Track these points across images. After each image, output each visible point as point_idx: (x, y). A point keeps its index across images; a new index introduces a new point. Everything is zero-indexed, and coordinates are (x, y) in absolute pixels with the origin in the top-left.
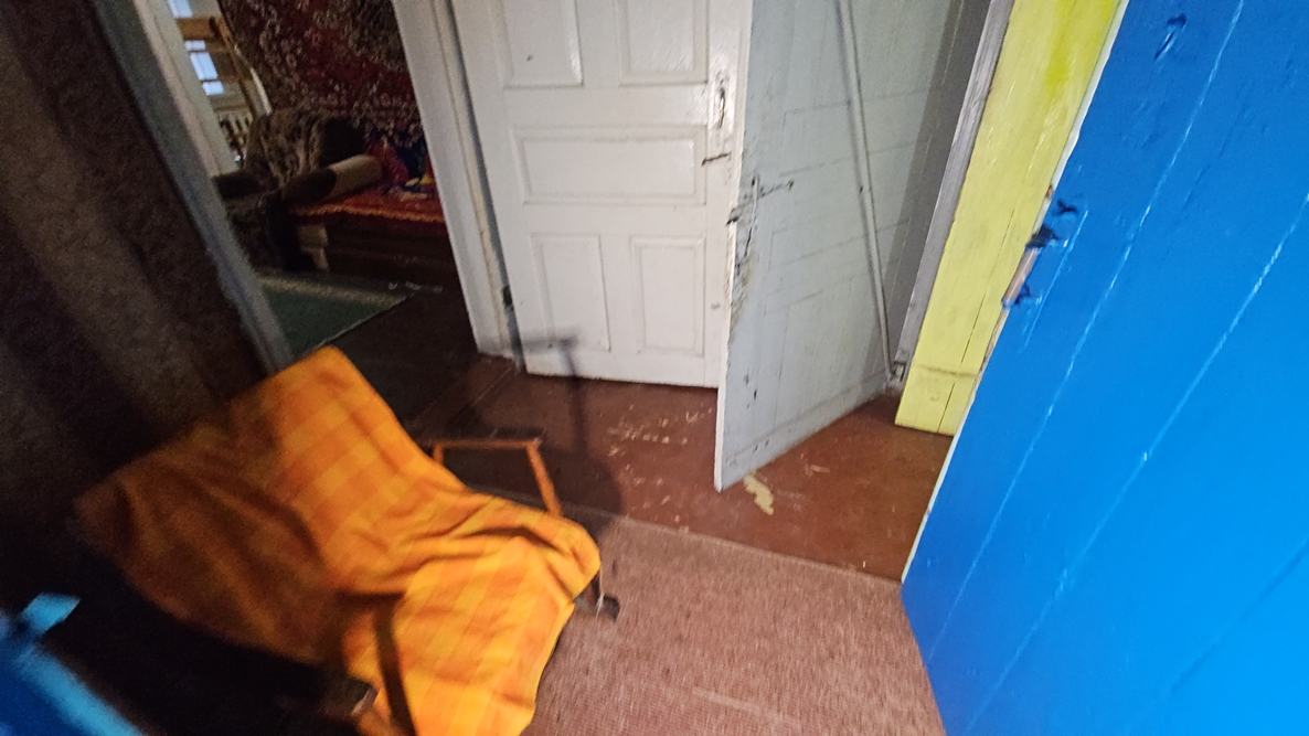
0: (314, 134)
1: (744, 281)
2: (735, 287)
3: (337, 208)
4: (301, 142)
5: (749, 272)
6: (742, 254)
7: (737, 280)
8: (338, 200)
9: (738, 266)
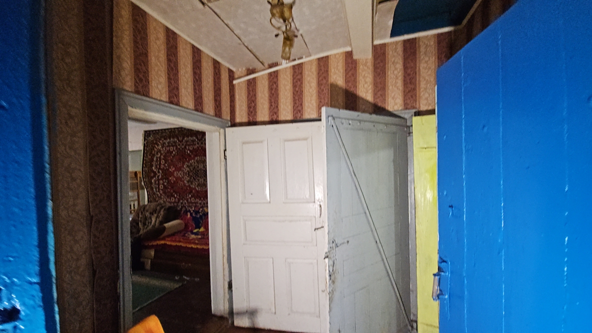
0: (162, 213)
1: (333, 282)
2: (330, 285)
3: (163, 242)
4: (155, 215)
5: (335, 278)
6: (331, 271)
7: (330, 281)
8: (164, 239)
9: (330, 276)
